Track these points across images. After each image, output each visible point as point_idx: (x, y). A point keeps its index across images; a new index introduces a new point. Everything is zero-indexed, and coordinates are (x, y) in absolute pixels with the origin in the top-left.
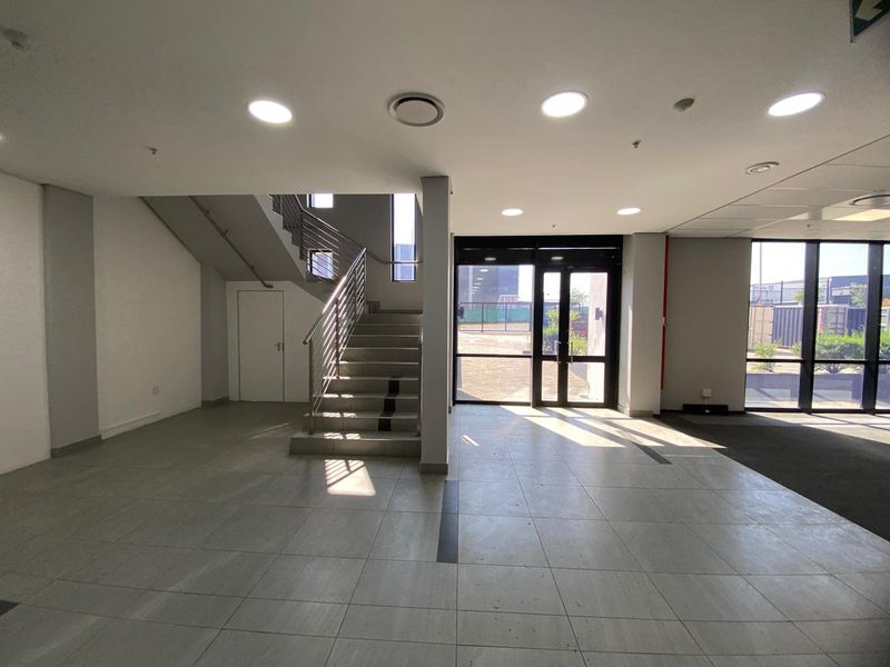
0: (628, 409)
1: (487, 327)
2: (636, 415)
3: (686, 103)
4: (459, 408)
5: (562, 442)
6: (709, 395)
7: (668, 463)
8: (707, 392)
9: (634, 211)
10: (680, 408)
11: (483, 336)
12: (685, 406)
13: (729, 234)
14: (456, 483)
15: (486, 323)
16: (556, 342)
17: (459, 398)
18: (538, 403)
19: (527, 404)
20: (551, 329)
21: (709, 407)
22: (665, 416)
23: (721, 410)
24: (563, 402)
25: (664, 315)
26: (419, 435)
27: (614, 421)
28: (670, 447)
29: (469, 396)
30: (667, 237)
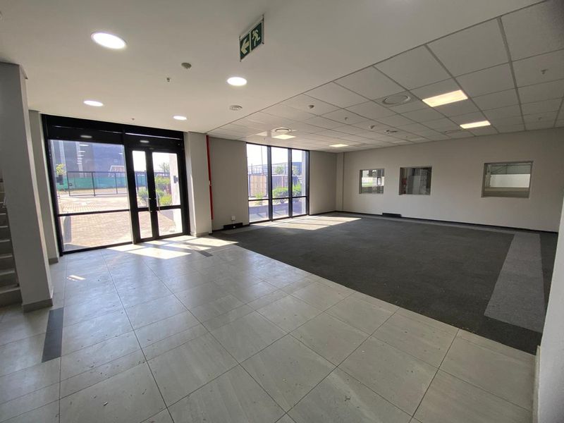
0: (195, 233)
1: (97, 192)
2: (200, 236)
3: (187, 65)
4: (66, 257)
5: (158, 261)
6: (235, 219)
7: (211, 255)
8: (234, 218)
9: (183, 118)
10: (222, 228)
11: (95, 199)
12: (225, 226)
13: (236, 138)
14: (61, 311)
15: (97, 188)
16: (147, 198)
17: (65, 250)
18: (138, 240)
19: (130, 243)
20: (142, 190)
21: (235, 225)
22: (215, 234)
23: (240, 225)
24: (156, 237)
25: (210, 179)
26: (18, 285)
27: (188, 242)
28: (214, 248)
29: (77, 246)
30: (207, 136)
